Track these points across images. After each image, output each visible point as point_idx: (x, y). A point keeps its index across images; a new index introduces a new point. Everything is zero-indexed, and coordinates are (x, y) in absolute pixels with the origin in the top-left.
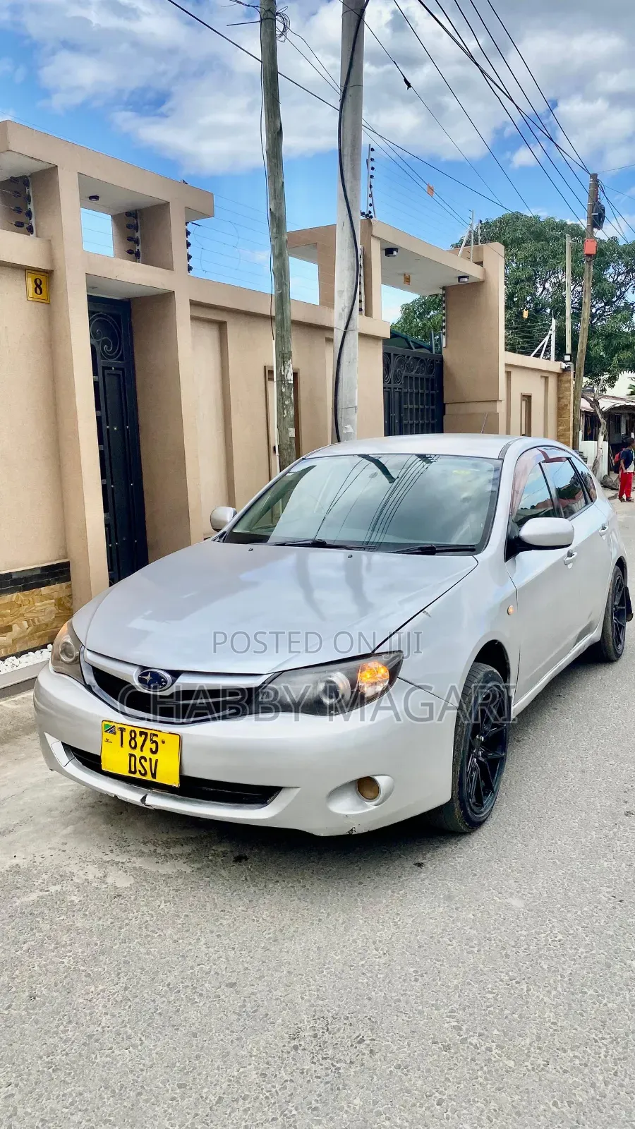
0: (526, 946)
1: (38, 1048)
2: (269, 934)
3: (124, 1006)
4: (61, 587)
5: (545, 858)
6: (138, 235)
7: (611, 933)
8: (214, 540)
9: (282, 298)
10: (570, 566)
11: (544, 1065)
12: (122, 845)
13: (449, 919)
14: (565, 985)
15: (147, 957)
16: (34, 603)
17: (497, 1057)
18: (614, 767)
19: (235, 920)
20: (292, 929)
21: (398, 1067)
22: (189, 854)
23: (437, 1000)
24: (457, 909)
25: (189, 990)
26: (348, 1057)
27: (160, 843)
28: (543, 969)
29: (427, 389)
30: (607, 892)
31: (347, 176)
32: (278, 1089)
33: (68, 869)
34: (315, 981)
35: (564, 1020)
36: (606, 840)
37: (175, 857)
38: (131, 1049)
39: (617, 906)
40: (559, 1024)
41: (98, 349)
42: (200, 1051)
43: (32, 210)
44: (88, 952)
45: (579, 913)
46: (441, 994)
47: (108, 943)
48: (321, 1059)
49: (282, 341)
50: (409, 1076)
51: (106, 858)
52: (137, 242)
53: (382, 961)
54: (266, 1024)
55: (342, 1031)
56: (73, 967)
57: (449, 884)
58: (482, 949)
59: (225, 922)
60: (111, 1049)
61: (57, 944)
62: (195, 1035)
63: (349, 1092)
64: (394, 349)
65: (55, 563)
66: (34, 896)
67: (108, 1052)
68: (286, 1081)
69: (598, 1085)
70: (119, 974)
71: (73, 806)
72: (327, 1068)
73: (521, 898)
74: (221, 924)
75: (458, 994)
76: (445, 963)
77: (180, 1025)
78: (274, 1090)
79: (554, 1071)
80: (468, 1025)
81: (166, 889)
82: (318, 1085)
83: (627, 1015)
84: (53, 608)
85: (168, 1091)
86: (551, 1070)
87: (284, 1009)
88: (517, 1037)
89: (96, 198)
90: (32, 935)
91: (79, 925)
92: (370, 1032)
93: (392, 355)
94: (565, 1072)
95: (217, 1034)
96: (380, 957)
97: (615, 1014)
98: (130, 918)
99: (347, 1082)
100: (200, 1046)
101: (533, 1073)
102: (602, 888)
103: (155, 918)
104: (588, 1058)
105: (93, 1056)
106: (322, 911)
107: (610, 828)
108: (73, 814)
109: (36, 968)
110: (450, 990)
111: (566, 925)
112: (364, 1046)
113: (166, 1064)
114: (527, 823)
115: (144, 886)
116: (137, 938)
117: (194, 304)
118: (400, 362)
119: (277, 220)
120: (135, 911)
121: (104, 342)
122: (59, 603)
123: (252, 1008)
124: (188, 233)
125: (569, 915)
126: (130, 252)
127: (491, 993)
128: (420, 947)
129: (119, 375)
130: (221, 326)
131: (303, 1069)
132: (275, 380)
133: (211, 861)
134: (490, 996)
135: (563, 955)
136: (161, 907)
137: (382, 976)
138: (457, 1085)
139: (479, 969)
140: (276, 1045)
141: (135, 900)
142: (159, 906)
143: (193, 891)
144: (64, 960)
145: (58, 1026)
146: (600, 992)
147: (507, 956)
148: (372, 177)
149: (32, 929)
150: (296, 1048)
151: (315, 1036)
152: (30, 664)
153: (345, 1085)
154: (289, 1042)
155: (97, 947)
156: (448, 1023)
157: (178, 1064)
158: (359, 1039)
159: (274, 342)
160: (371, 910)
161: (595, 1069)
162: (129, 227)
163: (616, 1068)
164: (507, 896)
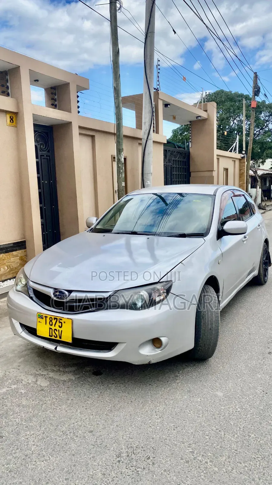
0: (223, 414)
1: (2, 461)
2: (108, 408)
3: (43, 441)
4: (22, 252)
5: (232, 373)
6: (56, 97)
7: (262, 408)
8: (88, 232)
9: (119, 125)
10: (245, 242)
11: (231, 470)
12: (45, 366)
13: (189, 401)
14: (241, 432)
15: (54, 418)
16: (10, 259)
17: (210, 466)
18: (264, 332)
19: (94, 401)
20: (119, 406)
21: (165, 471)
22: (74, 371)
23: (183, 439)
24: (193, 397)
25: (72, 434)
26: (142, 466)
27: (62, 366)
28: (231, 425)
29: (183, 165)
30: (260, 389)
31: (148, 72)
32: (110, 481)
33: (20, 378)
34: (129, 430)
35: (240, 449)
36: (260, 365)
37: (68, 372)
38: (45, 462)
39: (265, 396)
40: (238, 451)
41: (38, 147)
42: (76, 463)
43: (9, 86)
44: (27, 416)
45: (248, 399)
46: (185, 436)
47: (36, 412)
48: (130, 466)
49: (119, 144)
50: (170, 475)
51: (37, 373)
52: (55, 100)
53: (159, 421)
54: (106, 450)
55: (140, 453)
56: (20, 423)
57: (190, 385)
58: (204, 415)
59: (89, 402)
60: (35, 461)
61: (13, 412)
62: (74, 455)
63: (143, 482)
64: (168, 148)
65: (19, 241)
66: (4, 390)
67: (34, 463)
68: (114, 477)
69: (256, 479)
70: (40, 426)
71: (24, 349)
72: (133, 471)
73: (222, 392)
74: (87, 403)
75: (193, 437)
76: (187, 422)
77: (67, 450)
78: (108, 481)
79: (236, 473)
80: (197, 451)
81: (63, 387)
82: (128, 479)
83: (269, 446)
84: (18, 261)
85: (60, 482)
86: (234, 472)
87: (114, 443)
88: (219, 456)
89: (37, 81)
90: (3, 408)
91: (24, 403)
92: (152, 454)
93: (168, 151)
94: (241, 473)
95: (84, 455)
96: (158, 419)
97: (264, 446)
98: (47, 400)
99: (142, 478)
100: (76, 460)
101: (226, 474)
102: (258, 387)
103: (58, 400)
104: (251, 467)
105: (27, 465)
106: (132, 397)
107: (261, 359)
108: (24, 352)
109: (4, 424)
110: (189, 435)
111: (242, 404)
112: (150, 461)
113: (60, 469)
114: (225, 357)
115: (54, 385)
116: (49, 410)
117: (80, 127)
118: (171, 154)
119: (117, 91)
120: (49, 397)
121: (41, 144)
122: (21, 259)
123: (100, 442)
124: (78, 97)
125: (243, 399)
126: (52, 105)
127: (207, 436)
128: (176, 414)
129: (48, 159)
130: (93, 137)
131: (122, 471)
132: (116, 161)
133: (84, 374)
134: (207, 437)
135: (240, 418)
136: (61, 395)
137: (159, 428)
138: (192, 480)
139: (202, 424)
140: (110, 460)
141: (50, 392)
142: (60, 395)
143: (75, 388)
144: (16, 420)
145: (12, 451)
146: (257, 436)
147: (215, 418)
148: (159, 73)
149: (3, 405)
150: (119, 461)
151: (128, 456)
152: (8, 285)
153: (141, 479)
154: (116, 459)
155: (31, 414)
156: (188, 450)
157: (65, 469)
158: (147, 457)
159: (116, 144)
160: (154, 397)
161: (254, 472)
162: (52, 93)
163: (264, 471)
164: (216, 391)
